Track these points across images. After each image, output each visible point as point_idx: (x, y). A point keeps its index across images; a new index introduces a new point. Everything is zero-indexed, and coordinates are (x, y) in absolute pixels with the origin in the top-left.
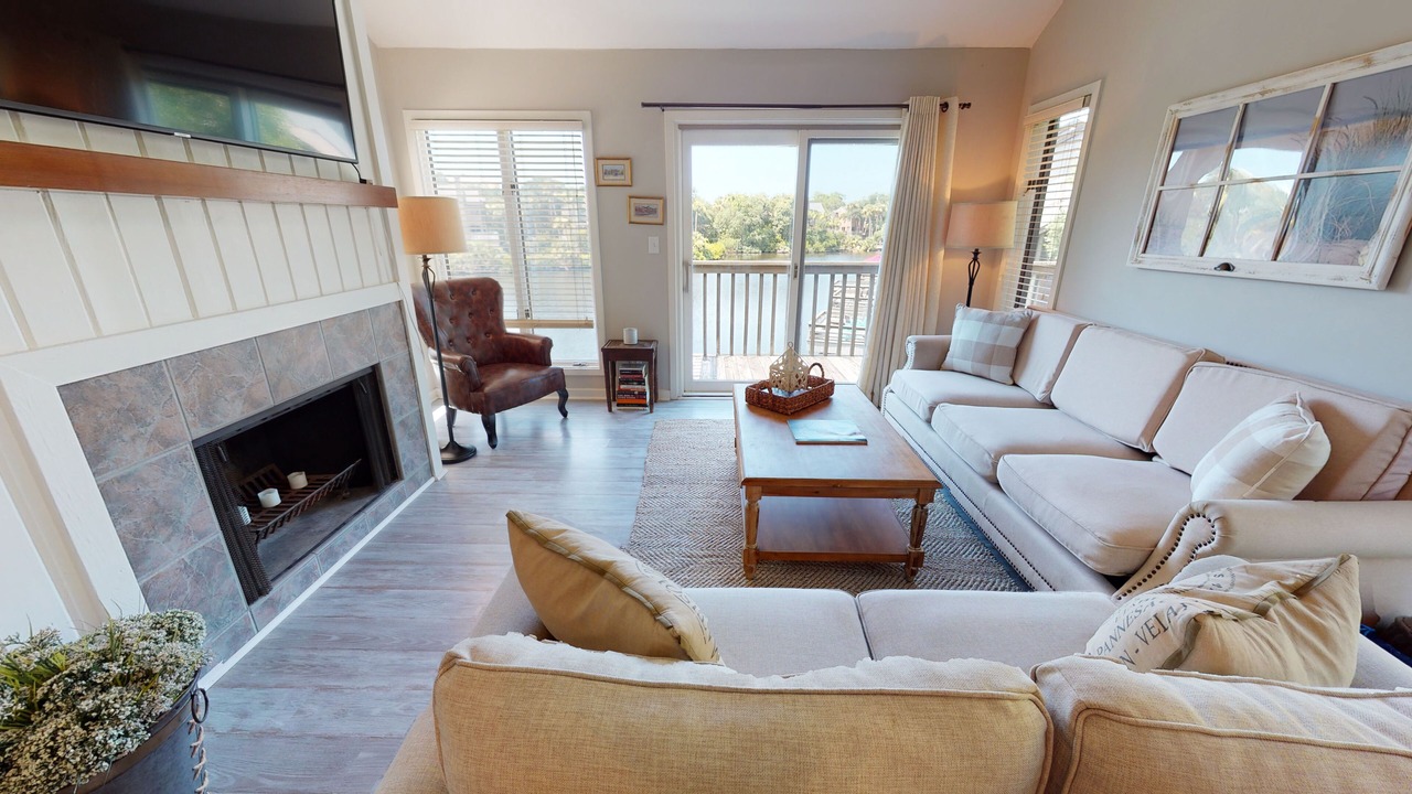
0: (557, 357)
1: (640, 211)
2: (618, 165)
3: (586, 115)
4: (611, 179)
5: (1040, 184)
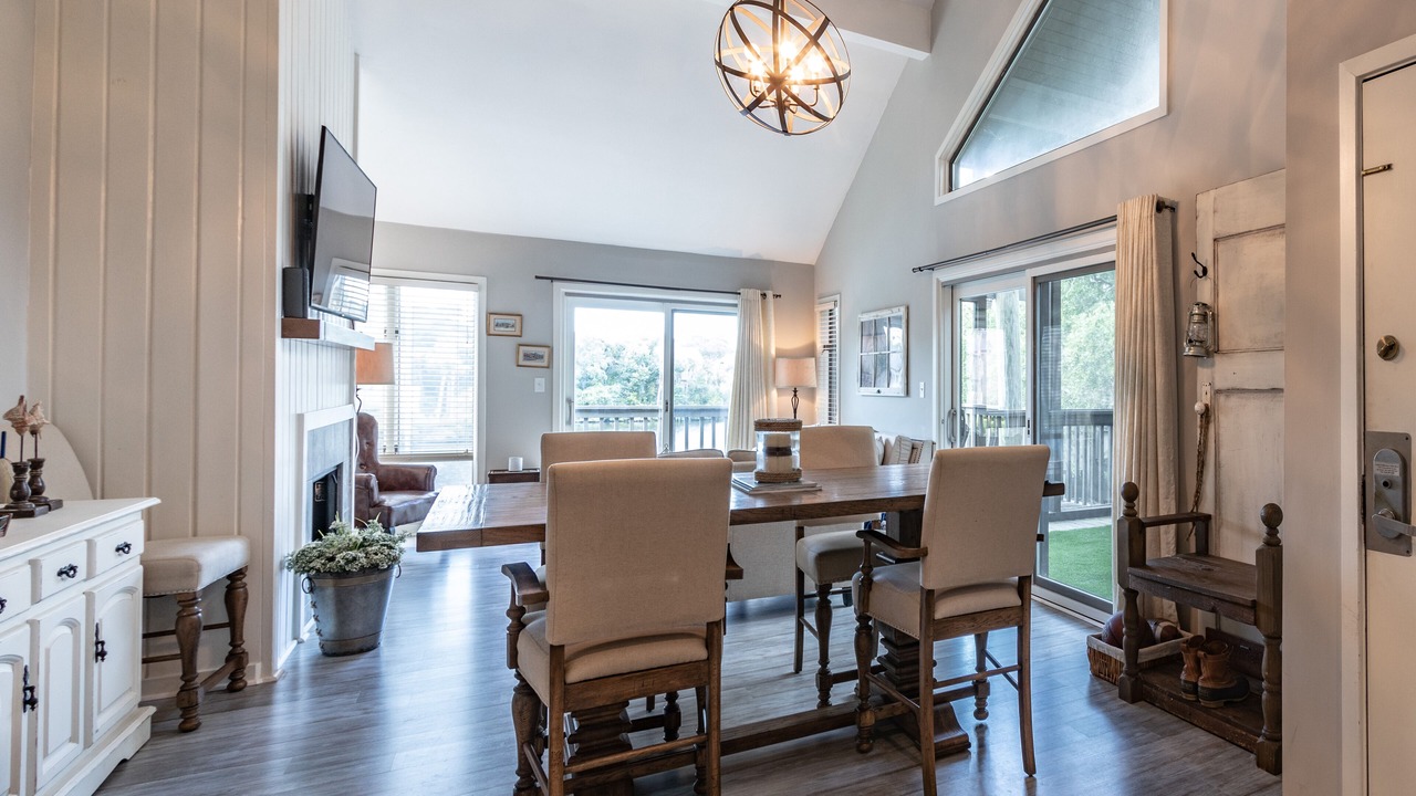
1: (526, 357)
2: (510, 320)
3: (483, 281)
4: (502, 330)
5: (830, 348)
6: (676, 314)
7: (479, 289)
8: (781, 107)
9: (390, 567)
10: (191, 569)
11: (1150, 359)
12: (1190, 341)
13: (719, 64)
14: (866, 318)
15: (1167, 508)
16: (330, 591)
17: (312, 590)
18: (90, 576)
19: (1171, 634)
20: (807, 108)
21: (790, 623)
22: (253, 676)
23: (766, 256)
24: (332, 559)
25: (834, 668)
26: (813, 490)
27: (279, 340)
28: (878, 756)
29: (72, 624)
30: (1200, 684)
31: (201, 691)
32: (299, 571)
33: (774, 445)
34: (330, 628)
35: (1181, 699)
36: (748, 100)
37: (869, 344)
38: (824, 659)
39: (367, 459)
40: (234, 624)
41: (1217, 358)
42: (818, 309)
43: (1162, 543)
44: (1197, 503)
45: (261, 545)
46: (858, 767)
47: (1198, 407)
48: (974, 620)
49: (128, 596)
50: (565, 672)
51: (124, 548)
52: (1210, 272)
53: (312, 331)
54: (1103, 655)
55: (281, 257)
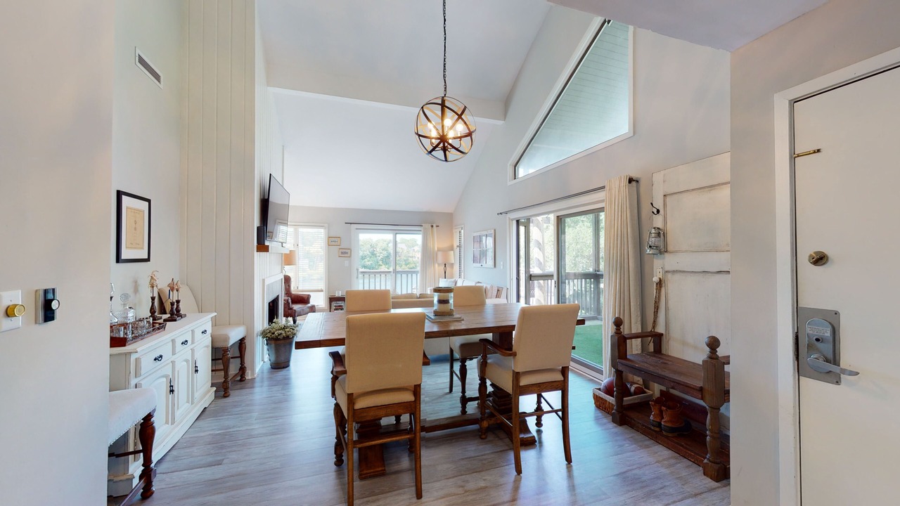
0: (312, 302)
1: (342, 253)
2: (336, 239)
3: (326, 225)
4: (333, 243)
5: (459, 246)
6: (397, 235)
7: (325, 229)
8: (445, 149)
9: (293, 337)
10: (227, 339)
11: (626, 257)
12: (650, 247)
13: (417, 134)
14: (475, 234)
15: (636, 329)
16: (273, 345)
17: (267, 344)
18: (193, 343)
19: (639, 391)
20: (457, 149)
21: (447, 366)
22: (248, 376)
23: (433, 210)
24: (273, 333)
25: (469, 394)
26: (459, 320)
27: (255, 253)
28: (489, 441)
29: (187, 361)
30: (663, 423)
31: (230, 383)
32: (263, 337)
33: (442, 299)
34: (273, 359)
35: (650, 429)
36: (430, 148)
37: (477, 245)
38: (464, 391)
39: (288, 292)
40: (242, 357)
41: (666, 255)
42: (454, 231)
43: (634, 347)
44: (654, 327)
45: (250, 328)
46: (482, 447)
47: (656, 279)
48: (540, 386)
49: (206, 349)
50: (354, 404)
51: (204, 332)
52: (661, 212)
53: (266, 249)
54: (602, 399)
55: (256, 222)
